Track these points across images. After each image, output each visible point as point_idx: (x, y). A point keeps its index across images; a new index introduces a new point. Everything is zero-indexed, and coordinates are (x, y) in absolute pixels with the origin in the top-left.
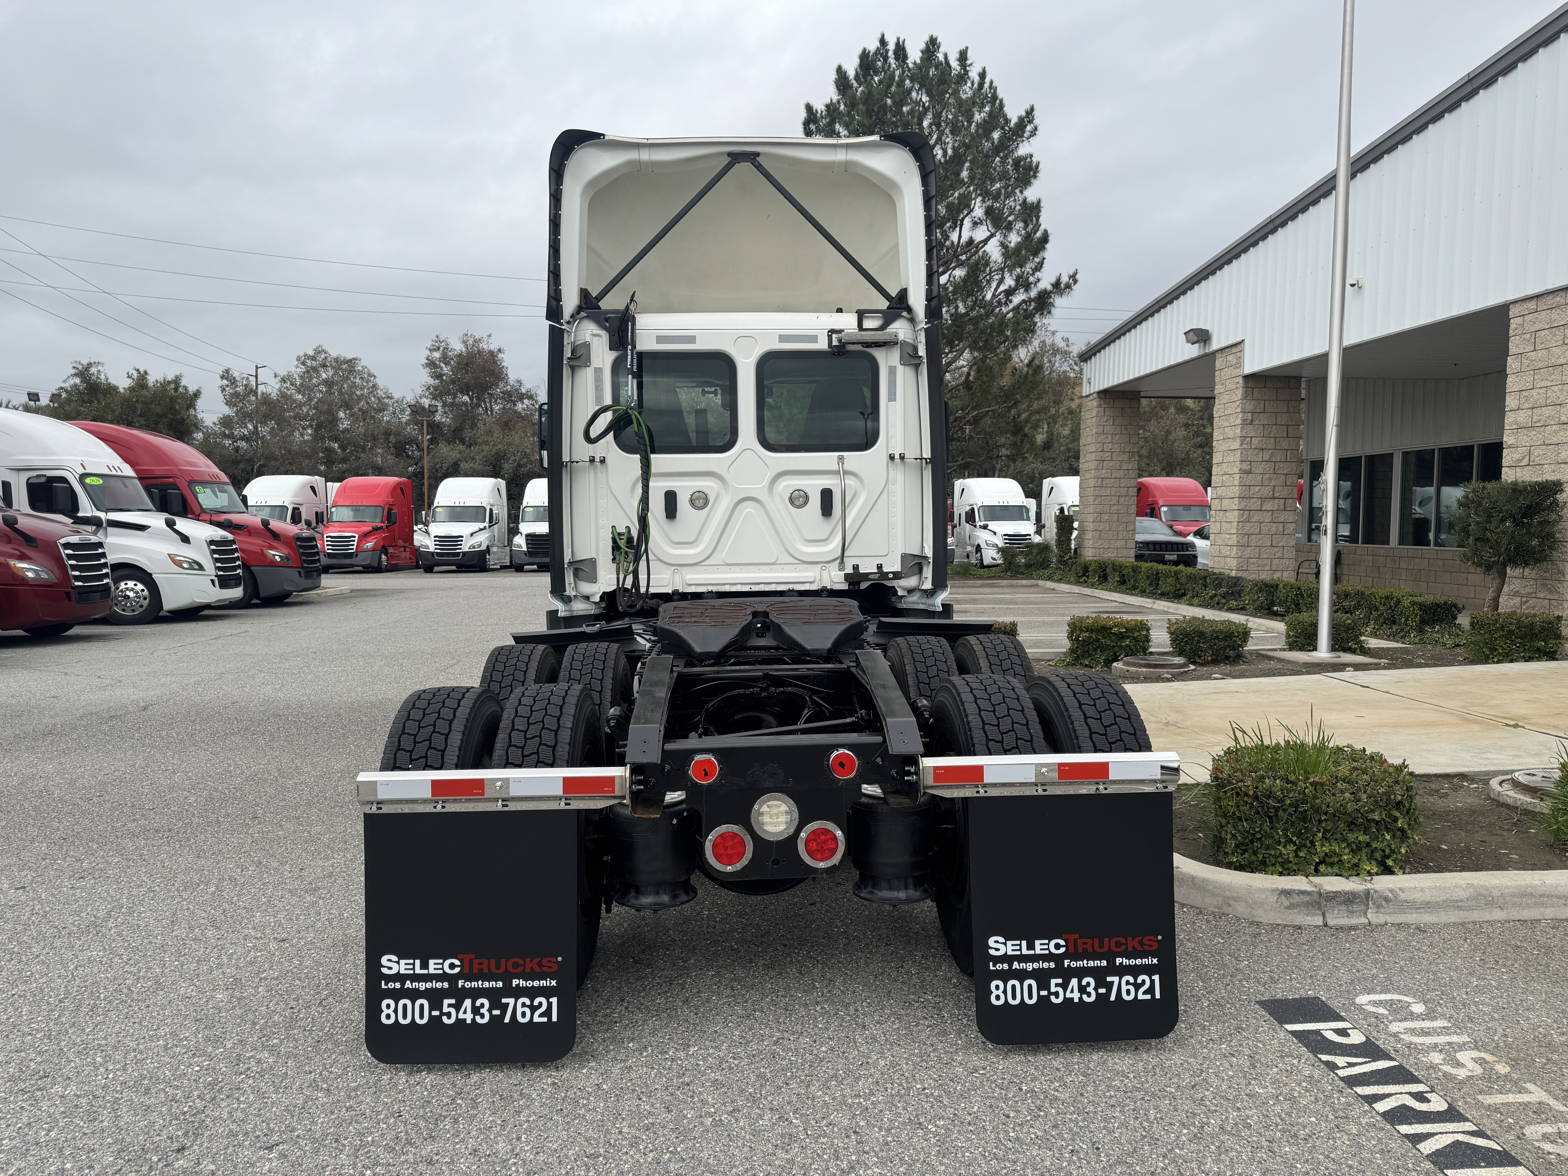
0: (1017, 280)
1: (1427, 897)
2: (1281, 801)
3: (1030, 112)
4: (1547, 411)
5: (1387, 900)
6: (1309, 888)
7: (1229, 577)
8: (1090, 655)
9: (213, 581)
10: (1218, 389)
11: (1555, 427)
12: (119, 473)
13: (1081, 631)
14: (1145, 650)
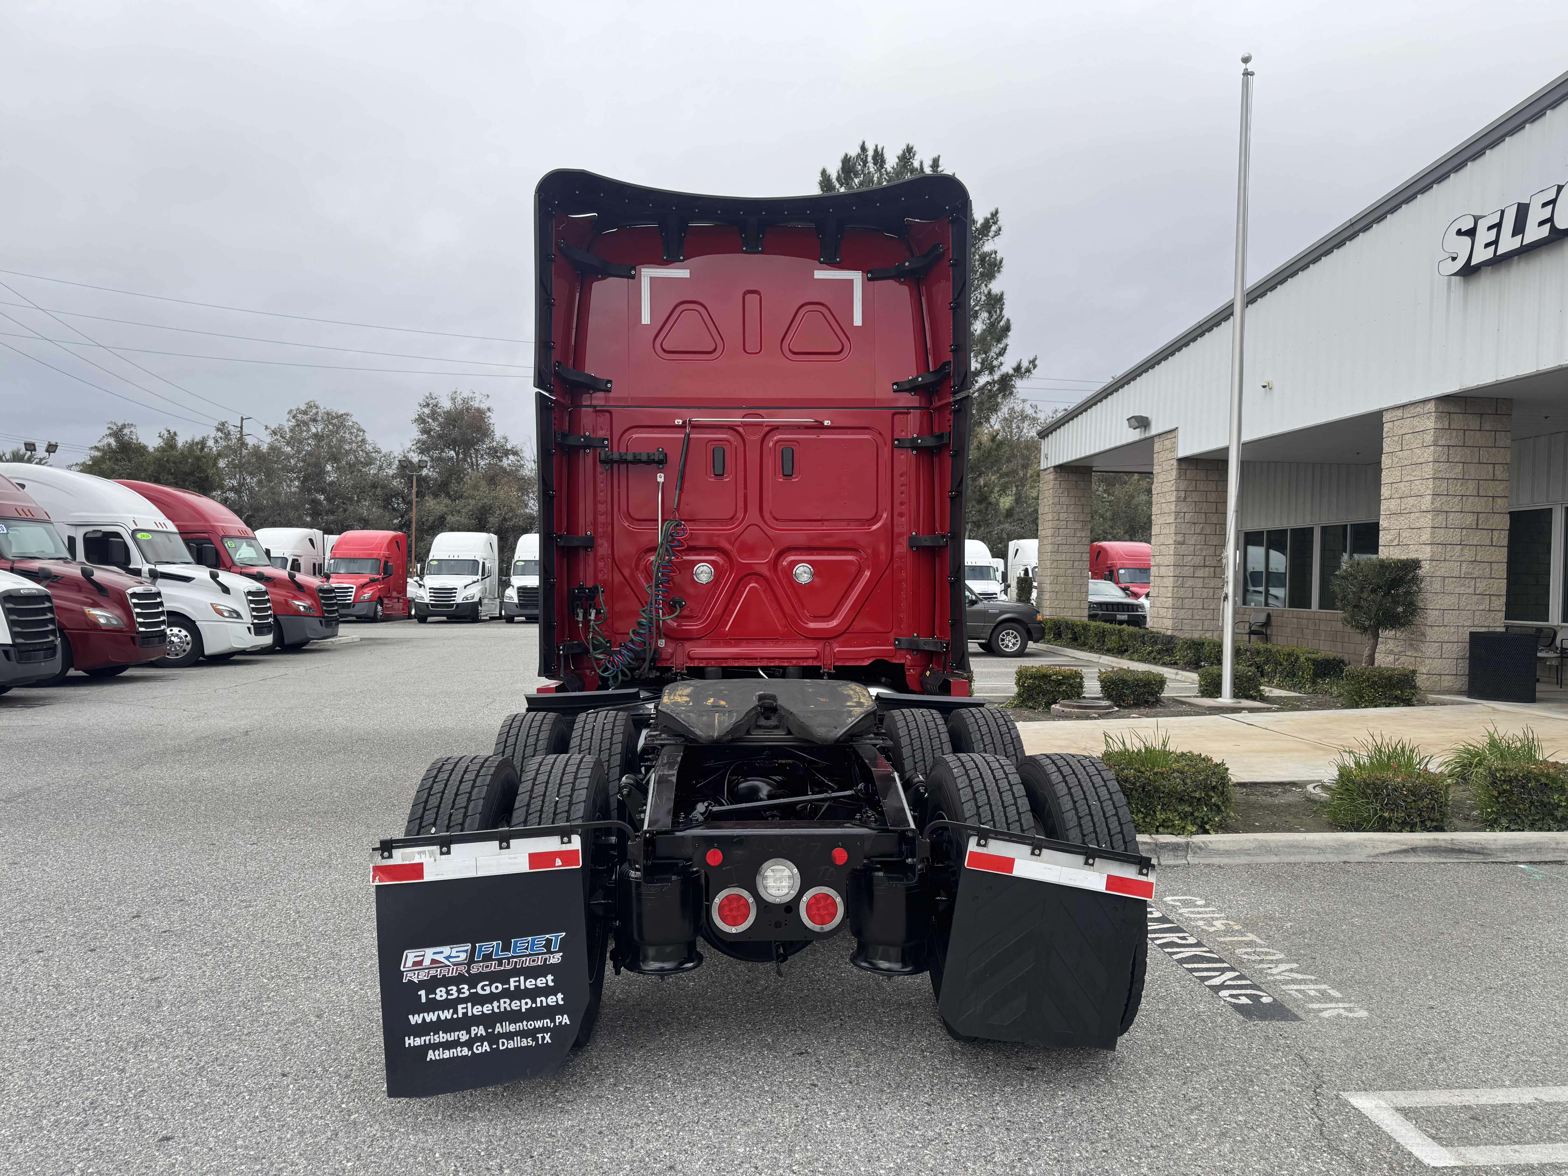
0: (982, 363)
1: (1227, 847)
2: (1134, 784)
3: (995, 214)
4: (1411, 501)
5: (1200, 848)
6: (1149, 841)
7: (1164, 635)
8: (1034, 698)
9: (249, 628)
10: (1156, 469)
11: (1417, 514)
12: (165, 529)
13: (1027, 678)
14: (1079, 695)
